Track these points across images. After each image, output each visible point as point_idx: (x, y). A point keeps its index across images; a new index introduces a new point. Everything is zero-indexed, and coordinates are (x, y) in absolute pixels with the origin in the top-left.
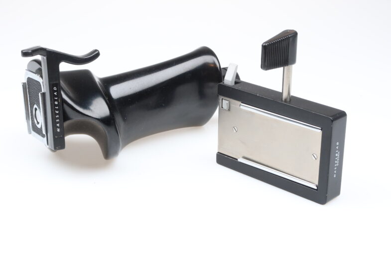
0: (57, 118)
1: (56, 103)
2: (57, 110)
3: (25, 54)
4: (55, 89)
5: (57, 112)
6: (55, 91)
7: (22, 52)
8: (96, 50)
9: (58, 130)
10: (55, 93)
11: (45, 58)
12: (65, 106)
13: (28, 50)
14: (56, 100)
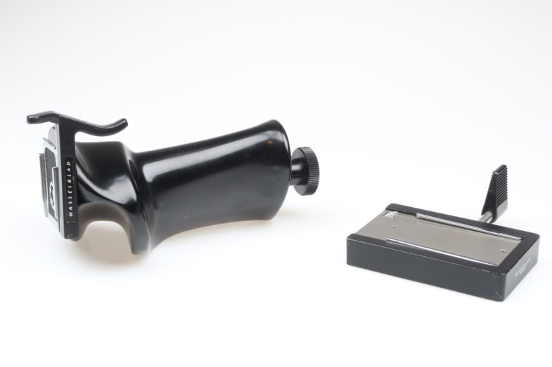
0: (70, 200)
1: (69, 181)
2: (70, 190)
3: (32, 120)
4: (68, 164)
5: (70, 192)
6: (69, 167)
7: (28, 117)
8: (124, 120)
9: (71, 214)
10: (69, 170)
11: (58, 126)
12: (80, 185)
13: (35, 115)
14: (69, 178)
